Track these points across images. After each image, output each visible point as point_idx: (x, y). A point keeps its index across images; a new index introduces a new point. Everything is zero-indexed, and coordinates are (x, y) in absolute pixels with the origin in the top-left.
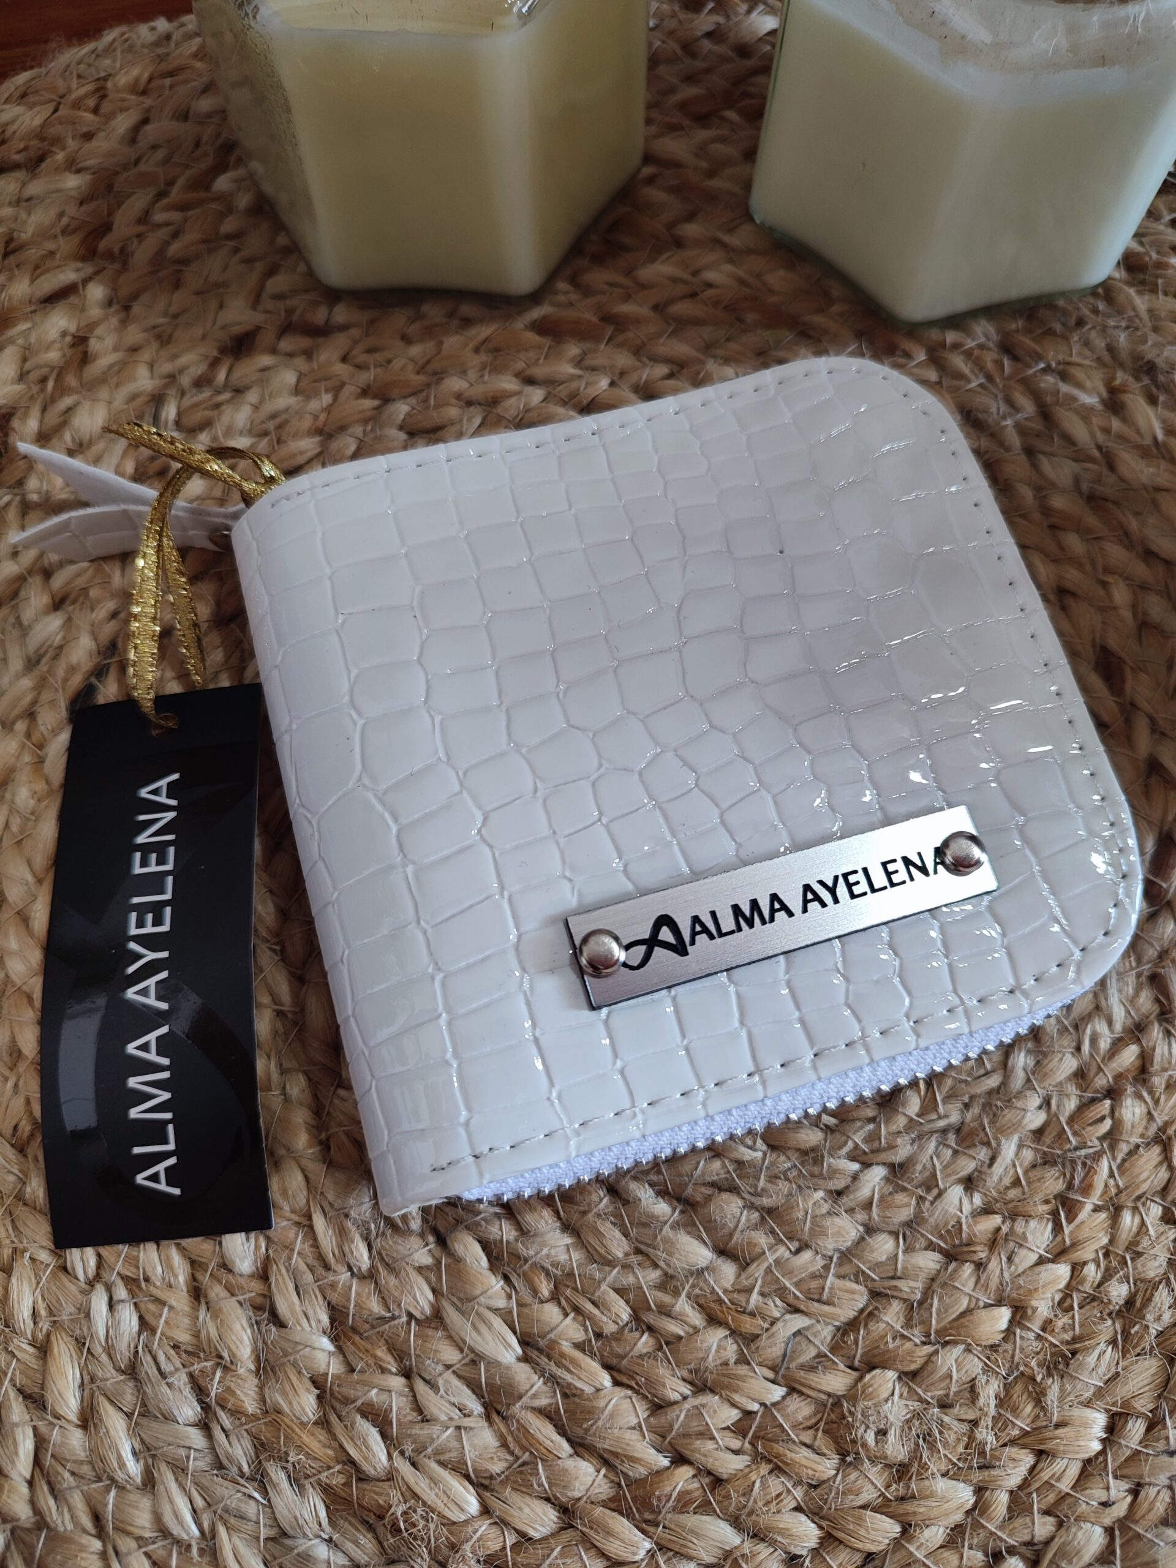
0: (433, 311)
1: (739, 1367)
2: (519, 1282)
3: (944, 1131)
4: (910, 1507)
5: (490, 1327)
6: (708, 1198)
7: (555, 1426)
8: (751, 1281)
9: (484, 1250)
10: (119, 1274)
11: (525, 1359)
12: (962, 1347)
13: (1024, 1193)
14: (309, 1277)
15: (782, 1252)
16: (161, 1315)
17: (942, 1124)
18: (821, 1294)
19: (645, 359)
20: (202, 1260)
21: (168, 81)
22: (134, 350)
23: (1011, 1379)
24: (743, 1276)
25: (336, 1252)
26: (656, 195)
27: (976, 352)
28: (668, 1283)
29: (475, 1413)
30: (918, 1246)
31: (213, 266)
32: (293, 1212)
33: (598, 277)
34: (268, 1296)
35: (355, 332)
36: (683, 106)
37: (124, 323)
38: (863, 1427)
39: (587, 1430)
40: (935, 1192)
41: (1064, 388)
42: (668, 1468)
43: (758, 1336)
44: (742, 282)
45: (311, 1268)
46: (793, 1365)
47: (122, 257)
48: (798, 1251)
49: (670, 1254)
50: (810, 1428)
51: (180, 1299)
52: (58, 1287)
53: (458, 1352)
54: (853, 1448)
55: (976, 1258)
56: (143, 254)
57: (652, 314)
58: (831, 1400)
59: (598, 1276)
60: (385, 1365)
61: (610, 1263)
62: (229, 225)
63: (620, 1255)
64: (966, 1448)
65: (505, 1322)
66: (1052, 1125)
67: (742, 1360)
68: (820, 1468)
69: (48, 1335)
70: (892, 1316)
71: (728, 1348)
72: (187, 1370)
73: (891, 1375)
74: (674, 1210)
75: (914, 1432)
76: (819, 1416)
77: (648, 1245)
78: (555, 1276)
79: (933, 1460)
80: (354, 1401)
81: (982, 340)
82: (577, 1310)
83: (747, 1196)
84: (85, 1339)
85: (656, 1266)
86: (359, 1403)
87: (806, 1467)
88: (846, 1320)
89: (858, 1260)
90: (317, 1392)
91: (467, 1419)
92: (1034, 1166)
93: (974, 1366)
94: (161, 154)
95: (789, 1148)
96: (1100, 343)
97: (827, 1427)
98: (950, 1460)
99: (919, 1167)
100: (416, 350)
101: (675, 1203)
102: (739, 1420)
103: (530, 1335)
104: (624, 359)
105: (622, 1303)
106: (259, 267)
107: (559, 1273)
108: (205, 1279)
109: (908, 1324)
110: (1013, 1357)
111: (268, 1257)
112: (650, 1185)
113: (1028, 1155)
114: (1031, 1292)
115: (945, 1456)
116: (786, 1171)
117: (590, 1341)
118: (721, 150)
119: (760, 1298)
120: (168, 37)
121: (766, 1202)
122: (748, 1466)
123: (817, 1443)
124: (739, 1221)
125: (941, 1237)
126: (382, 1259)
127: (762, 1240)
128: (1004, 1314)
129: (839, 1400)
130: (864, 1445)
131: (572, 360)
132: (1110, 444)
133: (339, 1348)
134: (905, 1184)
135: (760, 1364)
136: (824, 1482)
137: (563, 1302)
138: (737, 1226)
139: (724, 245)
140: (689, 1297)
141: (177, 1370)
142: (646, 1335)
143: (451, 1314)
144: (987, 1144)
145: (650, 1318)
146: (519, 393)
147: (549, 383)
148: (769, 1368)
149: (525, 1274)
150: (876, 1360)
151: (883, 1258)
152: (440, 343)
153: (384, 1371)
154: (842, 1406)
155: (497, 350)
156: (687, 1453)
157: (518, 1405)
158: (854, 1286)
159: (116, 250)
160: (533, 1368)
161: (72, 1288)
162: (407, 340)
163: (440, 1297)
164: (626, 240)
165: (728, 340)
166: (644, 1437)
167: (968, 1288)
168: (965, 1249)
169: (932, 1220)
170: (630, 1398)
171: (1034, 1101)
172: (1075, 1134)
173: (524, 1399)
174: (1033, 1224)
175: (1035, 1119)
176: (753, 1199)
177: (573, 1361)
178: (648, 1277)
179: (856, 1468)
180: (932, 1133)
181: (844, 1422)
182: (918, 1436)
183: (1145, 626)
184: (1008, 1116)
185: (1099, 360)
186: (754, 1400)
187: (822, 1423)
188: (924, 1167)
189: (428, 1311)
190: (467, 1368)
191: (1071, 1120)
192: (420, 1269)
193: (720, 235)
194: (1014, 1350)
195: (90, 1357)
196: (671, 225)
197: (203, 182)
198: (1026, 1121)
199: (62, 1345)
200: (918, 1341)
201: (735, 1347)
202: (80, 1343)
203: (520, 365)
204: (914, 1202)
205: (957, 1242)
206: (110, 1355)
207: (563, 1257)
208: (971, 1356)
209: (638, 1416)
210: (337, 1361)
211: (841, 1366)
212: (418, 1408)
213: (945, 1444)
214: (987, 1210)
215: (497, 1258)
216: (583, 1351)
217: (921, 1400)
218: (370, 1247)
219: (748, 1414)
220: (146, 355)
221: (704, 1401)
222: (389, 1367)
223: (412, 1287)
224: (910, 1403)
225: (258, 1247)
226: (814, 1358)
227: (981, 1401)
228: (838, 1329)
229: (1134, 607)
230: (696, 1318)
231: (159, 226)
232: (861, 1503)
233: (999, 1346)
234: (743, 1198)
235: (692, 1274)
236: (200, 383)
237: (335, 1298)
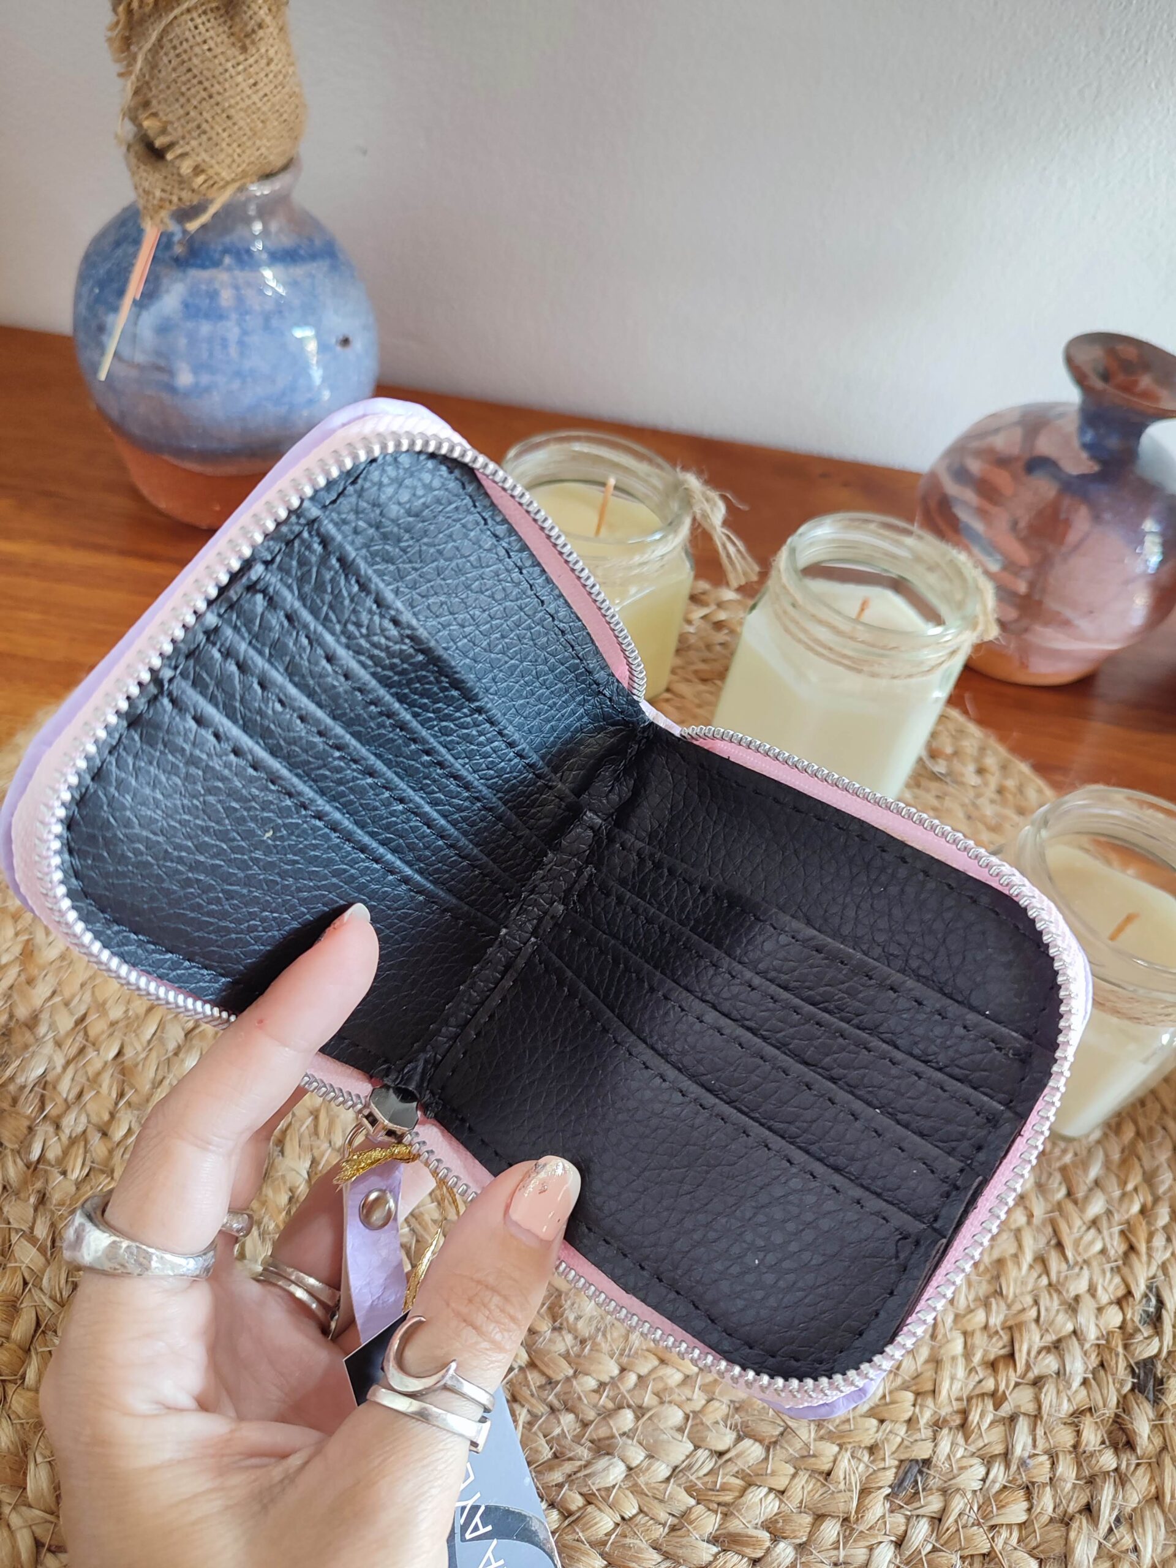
4: (581, 1362)
36: (696, 672)
38: (569, 1310)
54: (560, 1320)
79: (602, 1342)
98: (612, 1346)
179: (559, 1331)
182: (598, 1327)
232: (556, 1351)
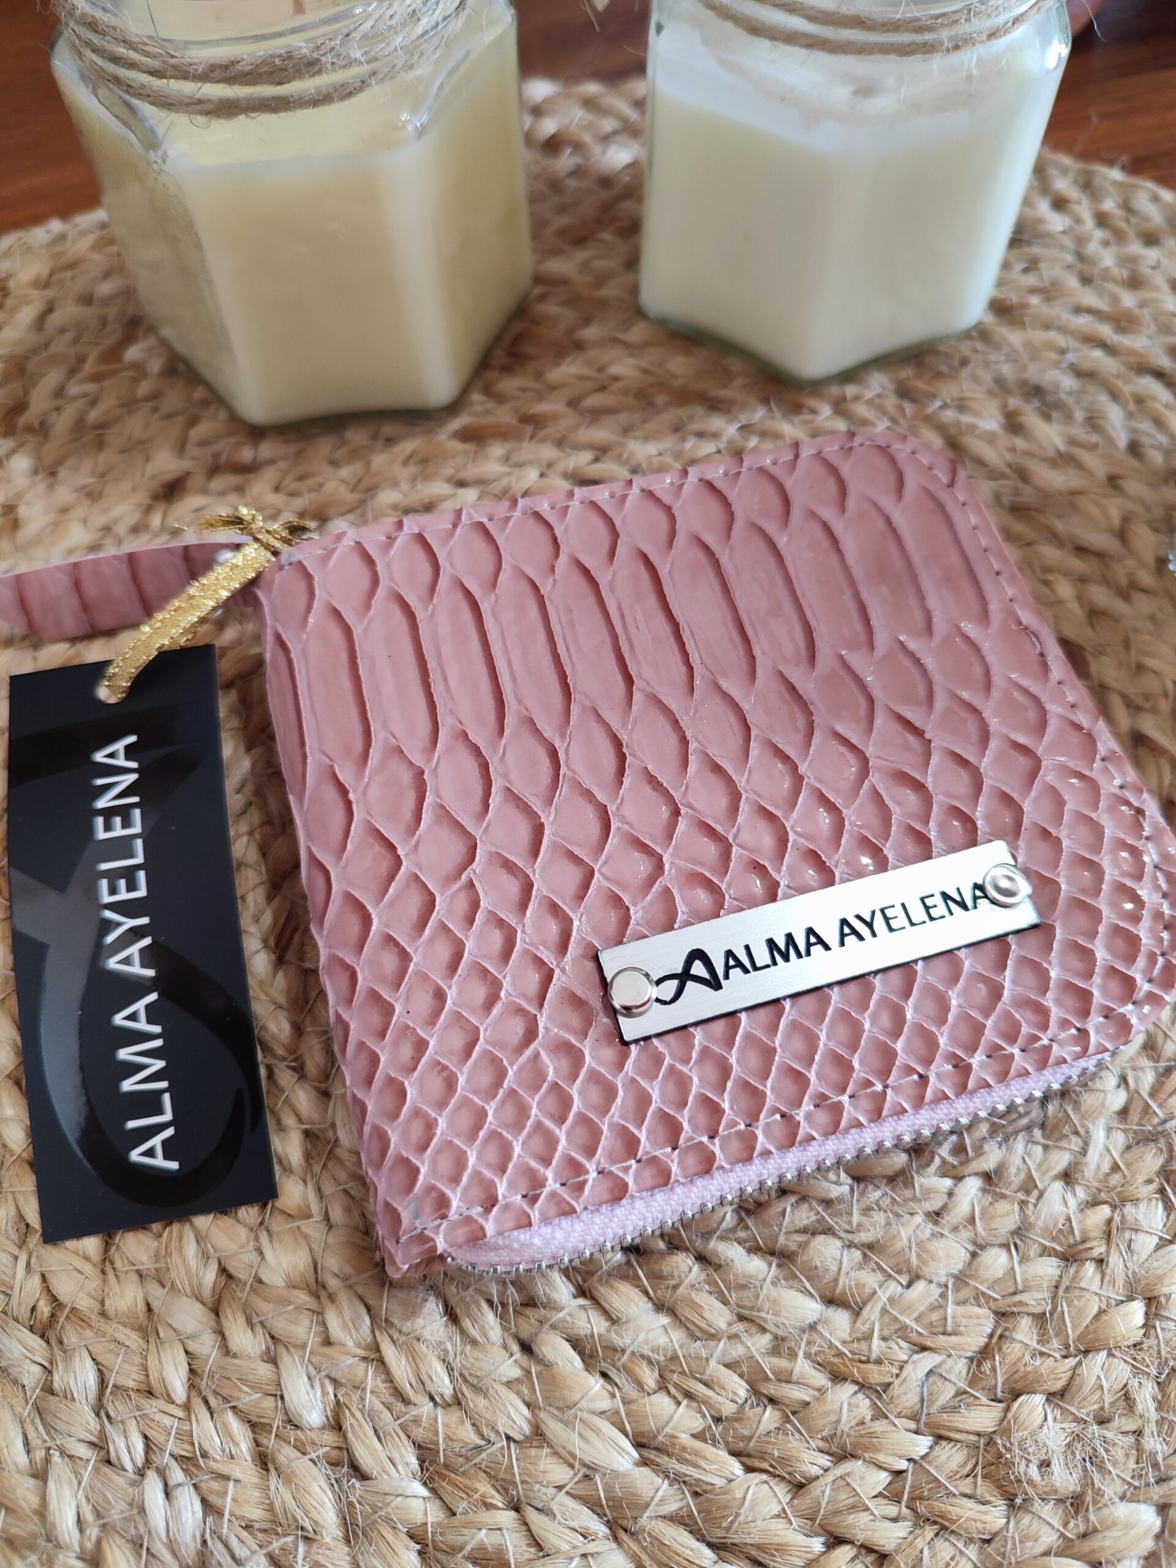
0: (356, 436)
1: (877, 1423)
2: (620, 1378)
3: (1029, 1128)
4: (1094, 1543)
5: (597, 1432)
6: (804, 1246)
7: (691, 1532)
8: (867, 1326)
9: (575, 1347)
10: (172, 1455)
11: (644, 1462)
12: (1103, 1354)
13: (1125, 1177)
14: (386, 1416)
15: (893, 1288)
16: (226, 1493)
17: (1024, 1121)
18: (945, 1325)
19: (568, 450)
20: (262, 1420)
21: (69, 274)
22: (65, 510)
23: (1163, 1377)
24: (858, 1324)
25: (414, 1382)
26: (550, 308)
27: (876, 401)
28: (780, 1346)
29: (601, 1534)
30: (1032, 1254)
31: (135, 426)
32: (358, 1346)
33: (509, 384)
34: (345, 1448)
35: (282, 465)
37: (51, 487)
38: (1024, 1462)
39: (727, 1529)
40: (1035, 1193)
41: (966, 419)
42: (824, 1553)
43: (889, 1385)
44: (646, 372)
45: (389, 1408)
46: (934, 1409)
47: (42, 430)
48: (909, 1285)
49: (776, 1314)
50: (967, 1476)
51: (245, 1470)
52: (103, 1483)
53: (568, 1469)
54: (1019, 1487)
55: (1095, 1253)
56: (62, 423)
57: (566, 410)
58: (982, 1441)
59: (704, 1353)
60: (489, 1500)
61: (714, 1337)
62: (144, 388)
63: (723, 1326)
64: (1138, 1463)
65: (613, 1424)
66: (1135, 1101)
67: (879, 1415)
68: (988, 1518)
69: (99, 1543)
70: (1025, 1332)
71: (861, 1404)
72: (264, 1551)
73: (1039, 1399)
74: (770, 1265)
75: (1078, 1457)
76: (974, 1461)
77: (752, 1309)
78: (658, 1363)
79: (1106, 1483)
80: (461, 1549)
81: (879, 390)
82: (688, 1395)
83: (842, 1234)
84: (142, 1538)
85: (763, 1330)
86: (468, 1548)
87: (975, 1521)
88: (977, 1349)
89: (975, 1280)
90: (418, 1547)
91: (592, 1544)
92: (1129, 1147)
93: (1122, 1371)
94: (68, 336)
95: (875, 1177)
96: (987, 377)
97: (985, 1471)
98: (1124, 1480)
99: (1013, 1170)
100: (346, 472)
101: (769, 1258)
102: (890, 1484)
103: (642, 1434)
104: (547, 452)
105: (736, 1378)
106: (180, 420)
107: (662, 1358)
108: (270, 1442)
109: (1043, 1339)
110: (1159, 1352)
111: (338, 1402)
112: (739, 1243)
113: (1120, 1139)
114: (1160, 1278)
115: (1118, 1476)
116: (878, 1201)
117: (710, 1427)
118: (602, 264)
119: (883, 1344)
120: (63, 237)
121: (864, 1237)
122: (911, 1532)
123: (979, 1492)
124: (841, 1263)
125: (1054, 1239)
126: (465, 1381)
127: (870, 1279)
128: (1137, 1310)
129: (991, 1439)
130: (1030, 1482)
131: (499, 459)
132: (1018, 461)
133: (433, 1490)
134: (1004, 1191)
135: (899, 1416)
136: (996, 1534)
137: (673, 1391)
138: (840, 1269)
139: (624, 343)
140: (808, 1356)
141: (254, 1553)
142: (769, 1409)
143: (554, 1428)
144: (1077, 1133)
145: (771, 1389)
146: (453, 496)
147: (481, 482)
148: (909, 1418)
149: (625, 1367)
150: (1018, 1386)
151: (1000, 1274)
152: (368, 464)
153: (489, 1506)
154: (995, 1443)
155: (425, 461)
156: (840, 1532)
157: (647, 1514)
158: (977, 1309)
159: (36, 425)
160: (654, 1471)
161: (119, 1481)
162: (334, 463)
163: (537, 1411)
164: (530, 349)
165: (644, 422)
166: (791, 1523)
167: (1095, 1286)
168: (1081, 1247)
169: (1040, 1223)
170: (766, 1482)
171: (1110, 1081)
172: (1160, 1106)
173: (651, 1508)
174: (1142, 1206)
175: (1119, 1099)
176: (850, 1236)
177: (696, 1453)
178: (758, 1344)
179: (1027, 1511)
180: (1017, 1133)
181: (1003, 1461)
182: (1084, 1460)
183: (1094, 614)
184: (1089, 1101)
185: (990, 392)
186: (901, 1457)
187: (979, 1468)
188: (1019, 1169)
189: (527, 1429)
190: (581, 1486)
191: (1153, 1094)
192: (508, 1384)
193: (618, 335)
194: (1159, 1345)
195: (150, 1558)
196: (570, 331)
197: (113, 355)
198: (1107, 1103)
199: (117, 1551)
200: (1057, 1355)
201: (867, 1402)
202: (137, 1545)
203: (449, 471)
204: (1016, 1208)
205: (1071, 1241)
206: (174, 1554)
207: (662, 1341)
208: (1116, 1361)
209: (780, 1502)
210: (435, 1508)
211: (984, 1400)
212: (538, 1545)
213: (1115, 1464)
214: (1094, 1203)
215: (591, 1356)
216: (705, 1441)
217: (1077, 1420)
218: (450, 1369)
219: (899, 1473)
220: (79, 512)
221: (849, 1470)
222: (494, 1502)
223: (505, 1406)
224: (1064, 1425)
225: (324, 1393)
226: (954, 1397)
227: (1140, 1407)
228: (971, 1359)
229: (1080, 598)
230: (821, 1379)
231: (76, 398)
232: (1041, 1549)
233: (1141, 1343)
234: (840, 1238)
235: (804, 1331)
236: (135, 530)
237: (419, 1434)
